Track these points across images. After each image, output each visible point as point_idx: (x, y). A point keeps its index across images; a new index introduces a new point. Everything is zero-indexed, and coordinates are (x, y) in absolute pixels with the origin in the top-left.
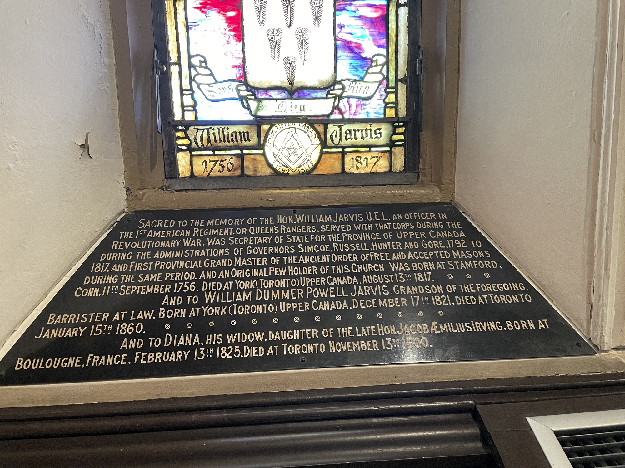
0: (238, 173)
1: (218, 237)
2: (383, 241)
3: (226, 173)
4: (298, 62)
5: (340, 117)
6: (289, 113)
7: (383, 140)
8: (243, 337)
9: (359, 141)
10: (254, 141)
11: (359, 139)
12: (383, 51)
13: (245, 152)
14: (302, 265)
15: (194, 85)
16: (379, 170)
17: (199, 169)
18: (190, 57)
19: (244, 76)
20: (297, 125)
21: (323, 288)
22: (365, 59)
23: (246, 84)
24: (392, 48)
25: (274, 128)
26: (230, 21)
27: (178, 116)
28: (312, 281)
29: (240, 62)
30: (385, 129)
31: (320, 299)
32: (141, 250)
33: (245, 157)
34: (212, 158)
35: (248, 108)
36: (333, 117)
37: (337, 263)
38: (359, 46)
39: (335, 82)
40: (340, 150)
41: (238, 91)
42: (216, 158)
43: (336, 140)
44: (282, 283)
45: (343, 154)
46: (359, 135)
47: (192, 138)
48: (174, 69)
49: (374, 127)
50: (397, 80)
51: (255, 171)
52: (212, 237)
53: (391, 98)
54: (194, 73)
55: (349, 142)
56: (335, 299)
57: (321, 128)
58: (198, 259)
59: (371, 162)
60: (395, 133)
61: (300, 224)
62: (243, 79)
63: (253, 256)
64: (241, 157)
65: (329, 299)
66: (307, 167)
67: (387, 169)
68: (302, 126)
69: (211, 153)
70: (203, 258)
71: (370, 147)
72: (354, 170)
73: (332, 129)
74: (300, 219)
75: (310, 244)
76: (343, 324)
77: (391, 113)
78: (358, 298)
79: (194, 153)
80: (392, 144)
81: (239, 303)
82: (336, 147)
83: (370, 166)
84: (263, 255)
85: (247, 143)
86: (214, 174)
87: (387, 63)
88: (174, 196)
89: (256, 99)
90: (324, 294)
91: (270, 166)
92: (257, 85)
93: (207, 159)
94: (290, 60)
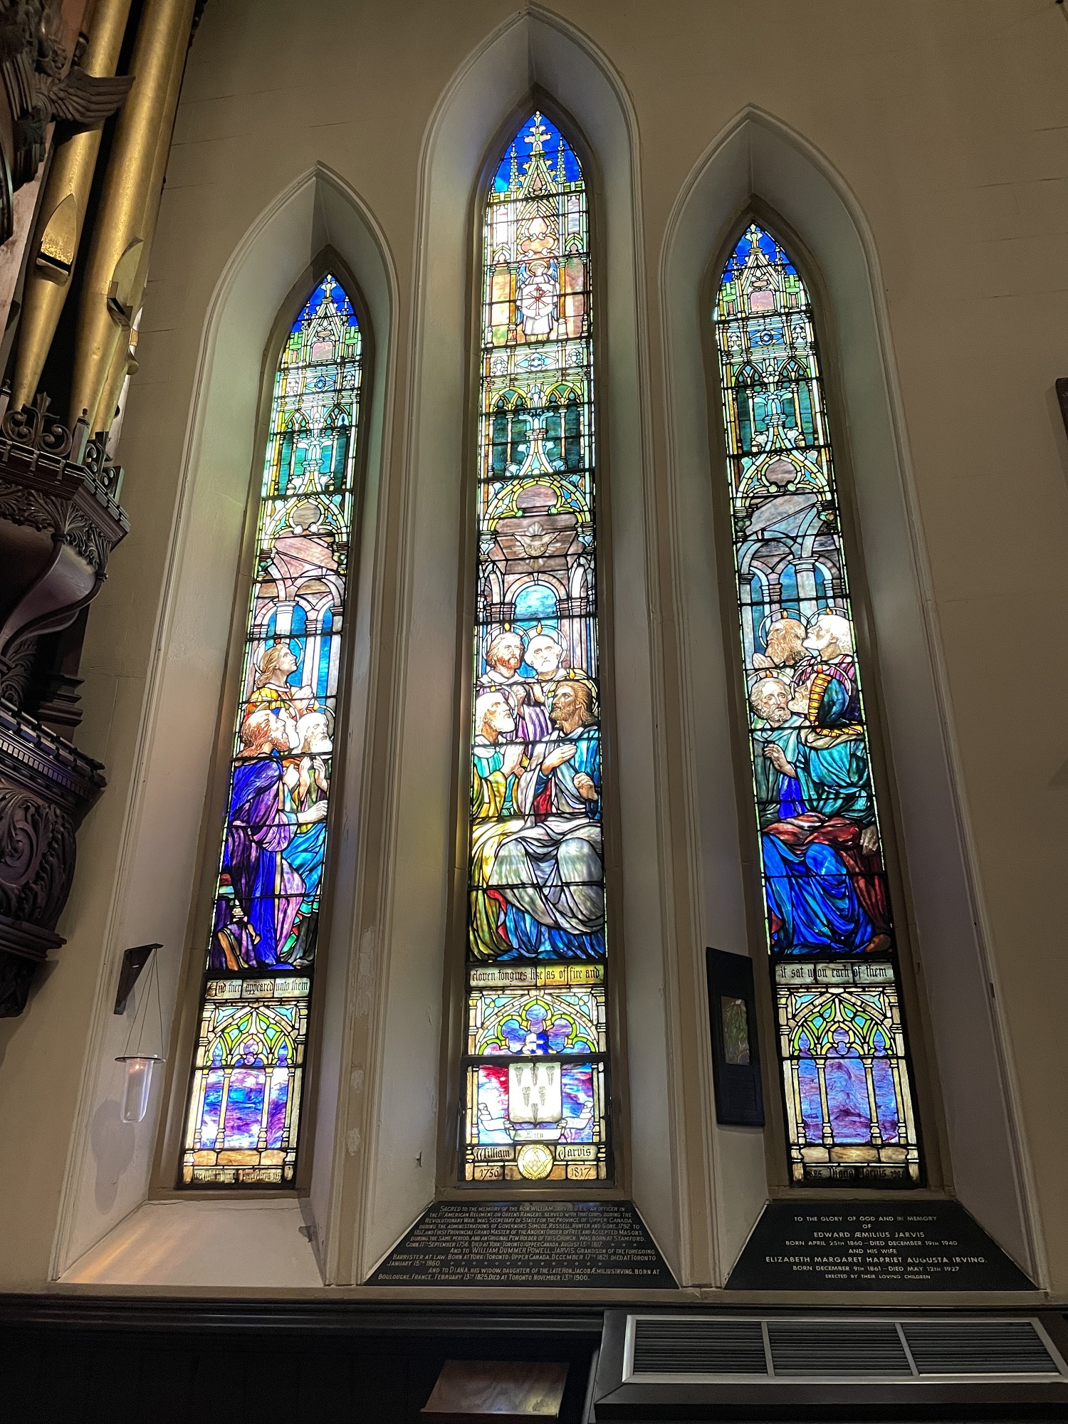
0: (501, 1178)
1: (484, 1218)
2: (580, 1223)
3: (494, 1178)
4: (540, 1107)
5: (565, 1141)
6: (533, 1138)
7: (592, 1156)
8: (490, 1270)
9: (577, 1157)
10: (511, 1157)
11: (577, 1156)
12: (591, 1099)
13: (506, 1164)
14: (528, 1235)
15: (479, 1121)
16: (590, 1178)
17: (478, 1176)
18: (478, 1104)
19: (508, 1115)
20: (538, 1146)
21: (537, 1248)
22: (580, 1104)
23: (509, 1119)
24: (596, 1097)
25: (524, 1148)
26: (502, 1083)
27: (468, 1142)
28: (532, 1244)
29: (506, 1107)
30: (593, 1149)
31: (535, 1254)
32: (441, 1224)
33: (506, 1168)
34: (486, 1168)
35: (509, 1135)
36: (560, 1141)
37: (549, 1235)
38: (576, 1096)
39: (562, 1119)
40: (565, 1163)
41: (504, 1124)
42: (488, 1168)
43: (562, 1157)
44: (515, 1244)
45: (567, 1165)
46: (576, 1153)
47: (475, 1154)
48: (469, 1111)
49: (586, 1147)
50: (600, 1118)
51: (511, 1177)
52: (480, 1218)
53: (597, 1128)
54: (479, 1113)
55: (570, 1158)
56: (543, 1254)
57: (552, 1148)
58: (471, 1229)
59: (585, 1172)
60: (599, 1152)
61: (533, 1212)
62: (507, 1117)
63: (502, 1229)
64: (503, 1167)
65: (539, 1254)
66: (544, 1175)
67: (595, 1177)
68: (541, 1147)
69: (486, 1164)
70: (474, 1229)
71: (584, 1161)
72: (574, 1178)
73: (559, 1148)
74: (533, 1209)
75: (536, 1223)
76: (544, 1267)
77: (596, 1139)
78: (556, 1254)
79: (476, 1164)
80: (597, 1159)
81: (490, 1254)
82: (562, 1161)
83: (584, 1175)
84: (508, 1229)
85: (507, 1158)
86: (488, 1178)
87: (593, 1106)
88: (461, 1192)
89: (514, 1129)
90: (537, 1251)
91: (521, 1173)
92: (515, 1121)
93: (483, 1168)
94: (535, 1105)
